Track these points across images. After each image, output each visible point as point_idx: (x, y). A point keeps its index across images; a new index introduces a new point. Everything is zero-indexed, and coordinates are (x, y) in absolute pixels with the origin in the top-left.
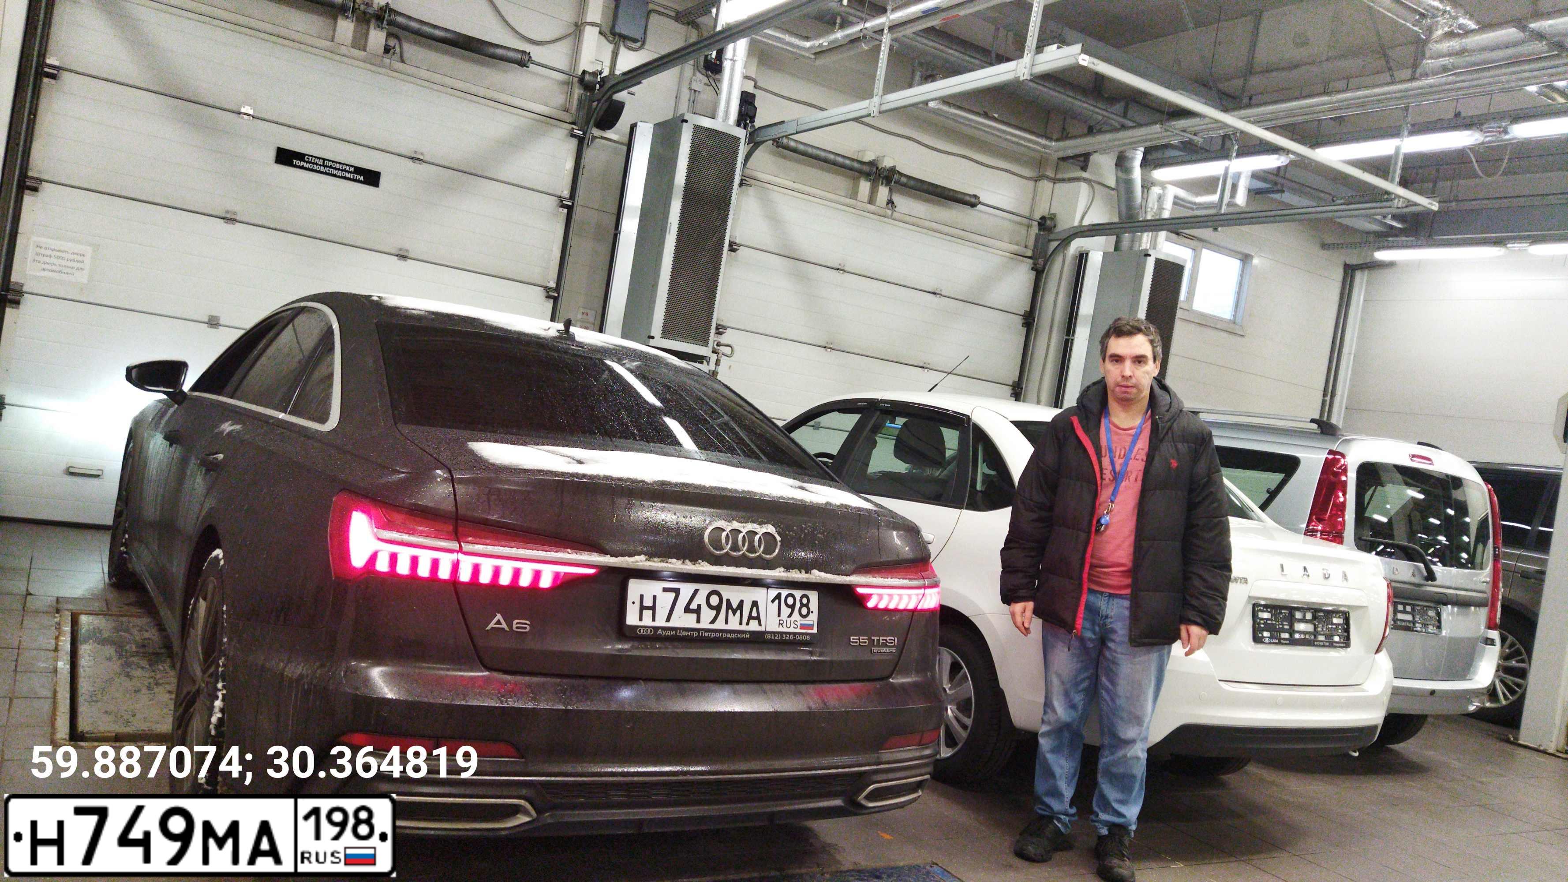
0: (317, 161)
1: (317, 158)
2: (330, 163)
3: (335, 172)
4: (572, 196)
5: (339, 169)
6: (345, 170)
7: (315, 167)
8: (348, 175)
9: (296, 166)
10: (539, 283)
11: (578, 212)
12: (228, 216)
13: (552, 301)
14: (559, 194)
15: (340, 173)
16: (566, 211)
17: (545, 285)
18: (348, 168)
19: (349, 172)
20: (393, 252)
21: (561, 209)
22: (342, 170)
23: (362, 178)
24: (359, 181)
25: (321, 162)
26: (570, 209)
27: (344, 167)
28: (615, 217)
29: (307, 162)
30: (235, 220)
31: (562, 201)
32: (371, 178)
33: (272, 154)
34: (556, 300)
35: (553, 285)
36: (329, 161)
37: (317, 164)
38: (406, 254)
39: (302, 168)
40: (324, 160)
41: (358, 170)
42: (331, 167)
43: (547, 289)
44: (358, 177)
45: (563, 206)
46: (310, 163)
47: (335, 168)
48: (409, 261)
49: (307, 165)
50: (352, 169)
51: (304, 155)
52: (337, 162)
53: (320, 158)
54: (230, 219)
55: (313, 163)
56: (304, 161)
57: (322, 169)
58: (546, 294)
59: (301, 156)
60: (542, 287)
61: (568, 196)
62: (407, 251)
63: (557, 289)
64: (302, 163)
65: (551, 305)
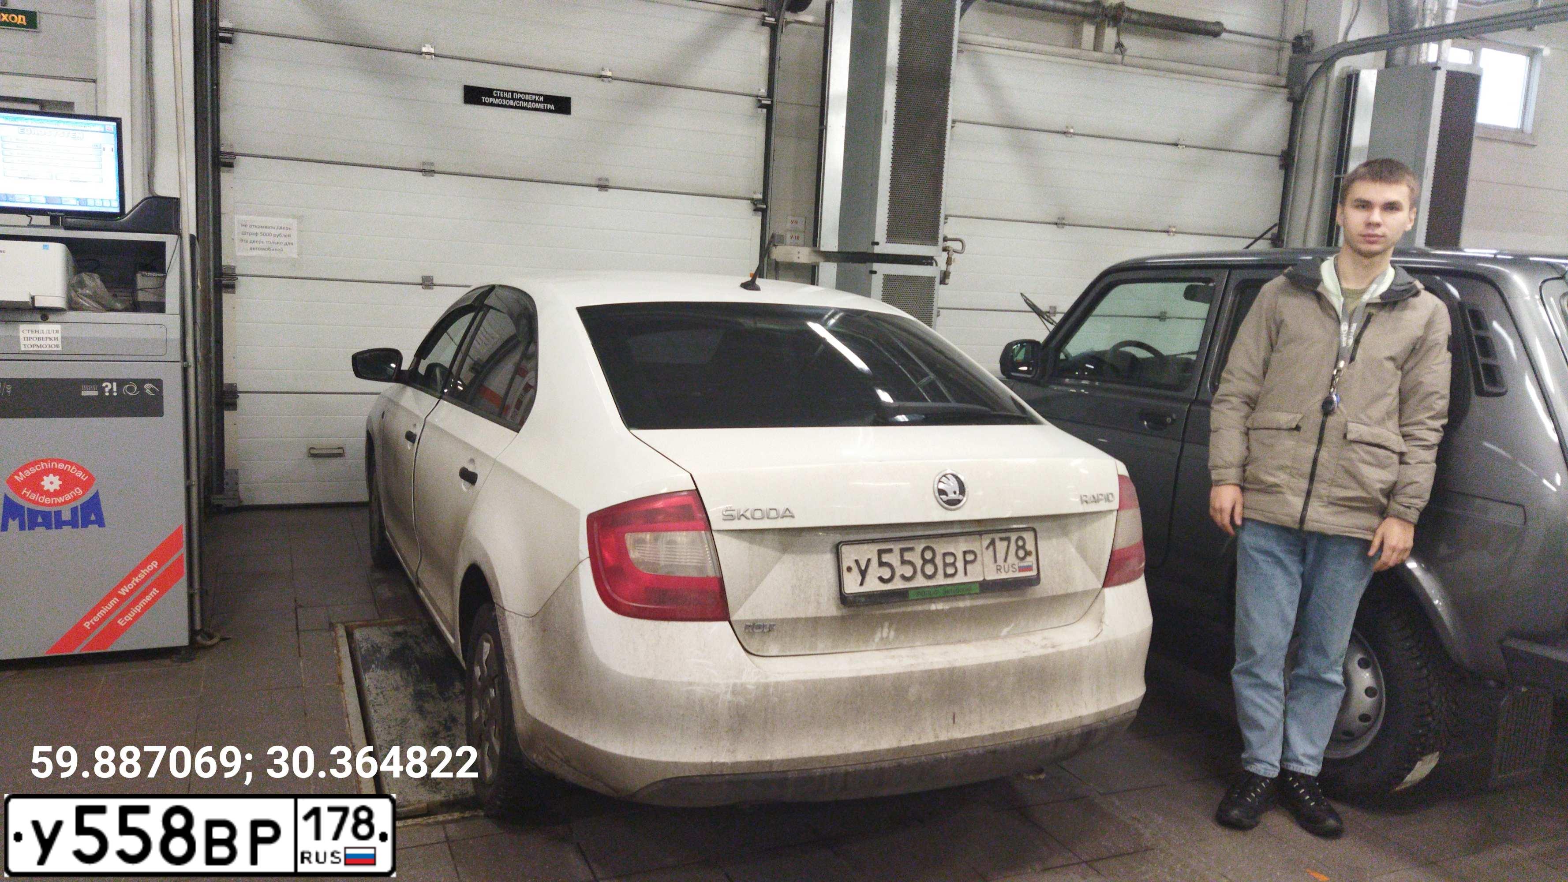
0: (505, 95)
1: (503, 91)
2: (519, 96)
3: (525, 104)
4: (770, 93)
5: (528, 101)
6: (535, 101)
7: (505, 102)
8: (538, 106)
9: (485, 104)
10: (747, 196)
11: (777, 110)
12: (427, 168)
13: (760, 213)
14: (755, 93)
15: (530, 105)
16: (765, 110)
17: (751, 197)
18: (537, 99)
19: (539, 102)
20: (593, 183)
21: (759, 110)
22: (532, 101)
23: (552, 107)
24: (550, 111)
25: (509, 95)
26: (769, 108)
27: (534, 97)
28: (818, 110)
29: (496, 98)
30: (432, 172)
31: (760, 101)
32: (562, 105)
33: (460, 94)
34: (764, 212)
35: (760, 196)
36: (517, 92)
37: (506, 99)
38: (606, 183)
39: (492, 104)
40: (513, 92)
41: (548, 99)
42: (520, 99)
43: (754, 201)
44: (549, 106)
45: (762, 106)
46: (499, 98)
47: (525, 100)
48: (610, 190)
49: (496, 101)
50: (542, 99)
51: (491, 90)
52: (525, 93)
53: (507, 92)
54: (428, 171)
55: (502, 98)
56: (493, 97)
57: (511, 103)
58: (752, 207)
59: (489, 92)
60: (748, 199)
61: (766, 94)
62: (607, 180)
63: (765, 200)
64: (491, 100)
65: (760, 218)
